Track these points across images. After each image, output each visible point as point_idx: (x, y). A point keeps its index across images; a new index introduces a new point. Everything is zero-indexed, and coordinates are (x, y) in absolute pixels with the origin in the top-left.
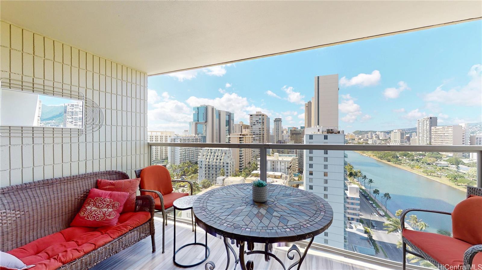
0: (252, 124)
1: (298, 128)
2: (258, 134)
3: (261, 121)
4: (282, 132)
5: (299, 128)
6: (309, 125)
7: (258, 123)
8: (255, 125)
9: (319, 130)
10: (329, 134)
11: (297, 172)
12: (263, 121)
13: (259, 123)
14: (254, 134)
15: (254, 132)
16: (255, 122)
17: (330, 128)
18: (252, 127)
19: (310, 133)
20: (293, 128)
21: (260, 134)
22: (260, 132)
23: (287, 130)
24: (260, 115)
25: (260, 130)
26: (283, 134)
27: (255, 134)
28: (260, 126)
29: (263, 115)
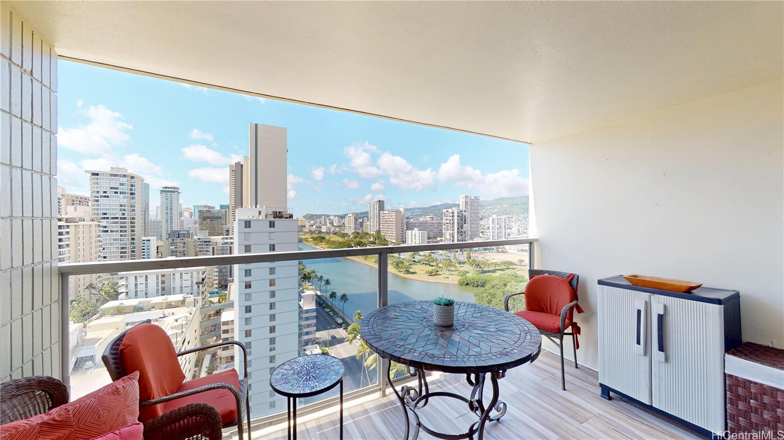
0: (98, 195)
1: (214, 208)
2: (117, 218)
3: (126, 189)
4: (181, 215)
5: (218, 208)
6: (239, 201)
7: (116, 193)
8: (108, 197)
9: (260, 213)
10: (277, 219)
11: (216, 288)
12: (131, 190)
13: (121, 193)
14: (104, 218)
15: (105, 214)
16: (108, 190)
17: (278, 210)
18: (97, 201)
19: (246, 218)
20: (205, 206)
21: (125, 218)
22: (124, 214)
23: (191, 211)
24: (125, 176)
25: (124, 210)
26: (181, 218)
27: (108, 218)
28: (123, 200)
29: (132, 177)
